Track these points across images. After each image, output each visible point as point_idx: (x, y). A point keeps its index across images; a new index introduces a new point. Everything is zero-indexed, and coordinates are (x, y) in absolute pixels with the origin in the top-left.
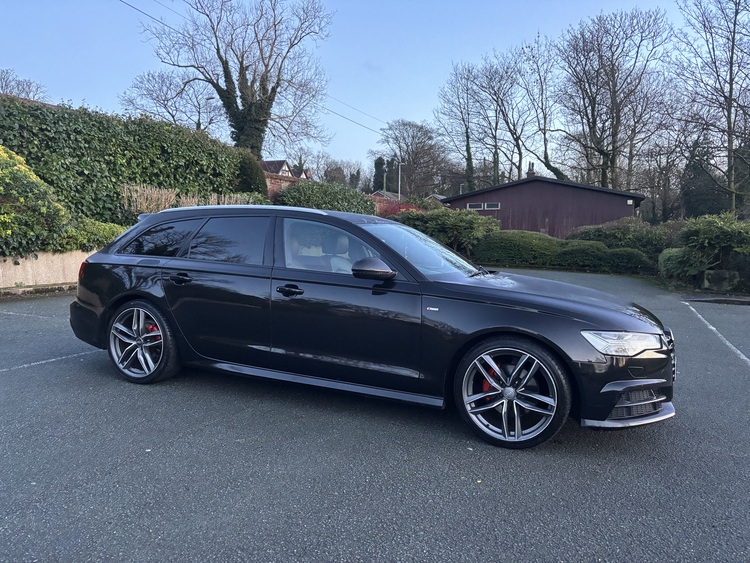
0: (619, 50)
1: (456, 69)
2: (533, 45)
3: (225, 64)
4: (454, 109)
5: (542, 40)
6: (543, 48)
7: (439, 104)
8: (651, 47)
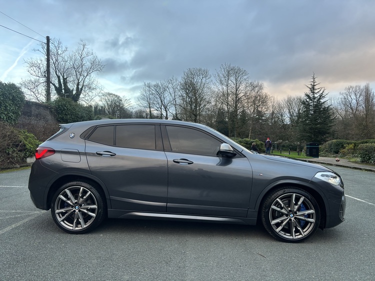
2: (172, 79)
3: (59, 77)
4: (145, 98)
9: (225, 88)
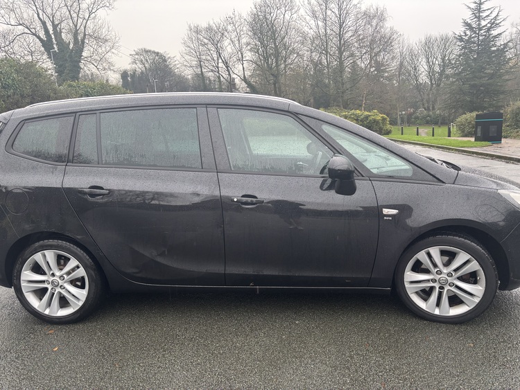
0: (275, 16)
1: (190, 27)
2: (232, 16)
3: (44, 23)
4: (192, 51)
5: (236, 13)
6: (237, 17)
7: (183, 48)
8: (290, 15)
9: (320, 24)
